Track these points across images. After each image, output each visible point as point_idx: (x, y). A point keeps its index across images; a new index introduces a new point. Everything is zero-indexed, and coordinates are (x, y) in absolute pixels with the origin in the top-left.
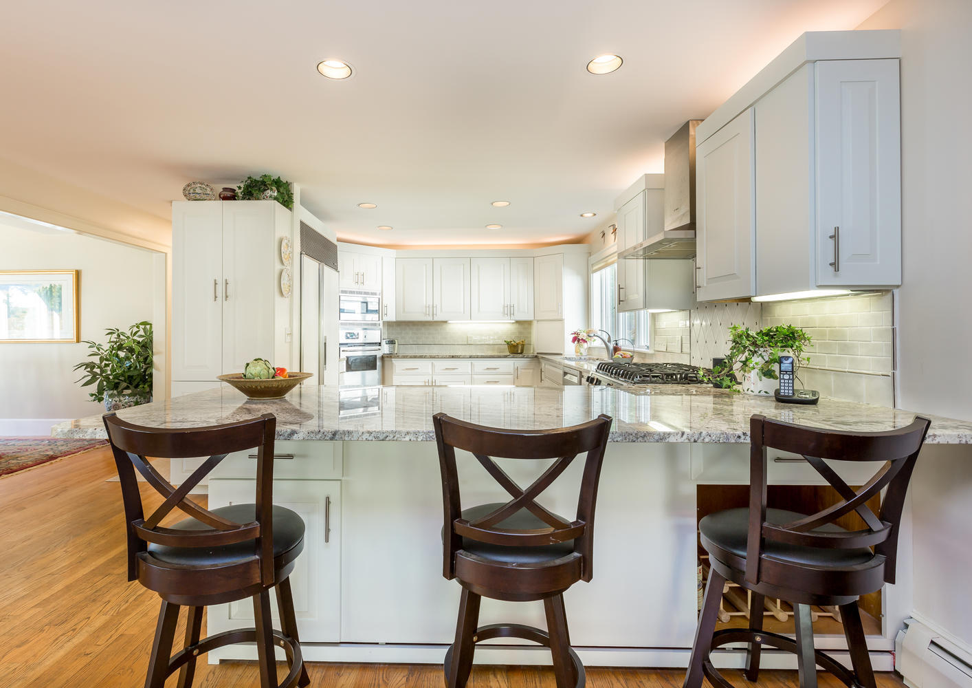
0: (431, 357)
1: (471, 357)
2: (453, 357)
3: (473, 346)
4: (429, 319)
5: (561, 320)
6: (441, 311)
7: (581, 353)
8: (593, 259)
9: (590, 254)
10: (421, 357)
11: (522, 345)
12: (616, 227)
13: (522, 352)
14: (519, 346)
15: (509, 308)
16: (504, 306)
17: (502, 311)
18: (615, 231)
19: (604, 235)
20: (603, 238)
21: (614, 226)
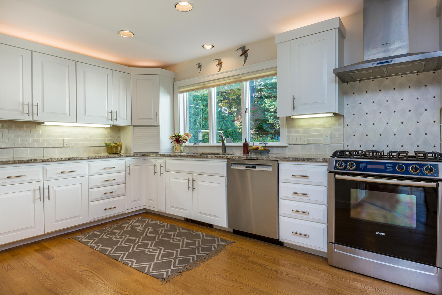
0: (43, 161)
1: (88, 158)
2: (69, 159)
3: (69, 149)
4: (29, 118)
5: (158, 126)
6: (43, 111)
7: (181, 151)
8: (178, 84)
9: (175, 80)
10: (29, 161)
11: (121, 146)
12: (222, 61)
13: (120, 152)
14: (119, 147)
15: (112, 114)
16: (108, 112)
17: (106, 116)
18: (220, 64)
19: (200, 66)
20: (199, 69)
21: (219, 60)
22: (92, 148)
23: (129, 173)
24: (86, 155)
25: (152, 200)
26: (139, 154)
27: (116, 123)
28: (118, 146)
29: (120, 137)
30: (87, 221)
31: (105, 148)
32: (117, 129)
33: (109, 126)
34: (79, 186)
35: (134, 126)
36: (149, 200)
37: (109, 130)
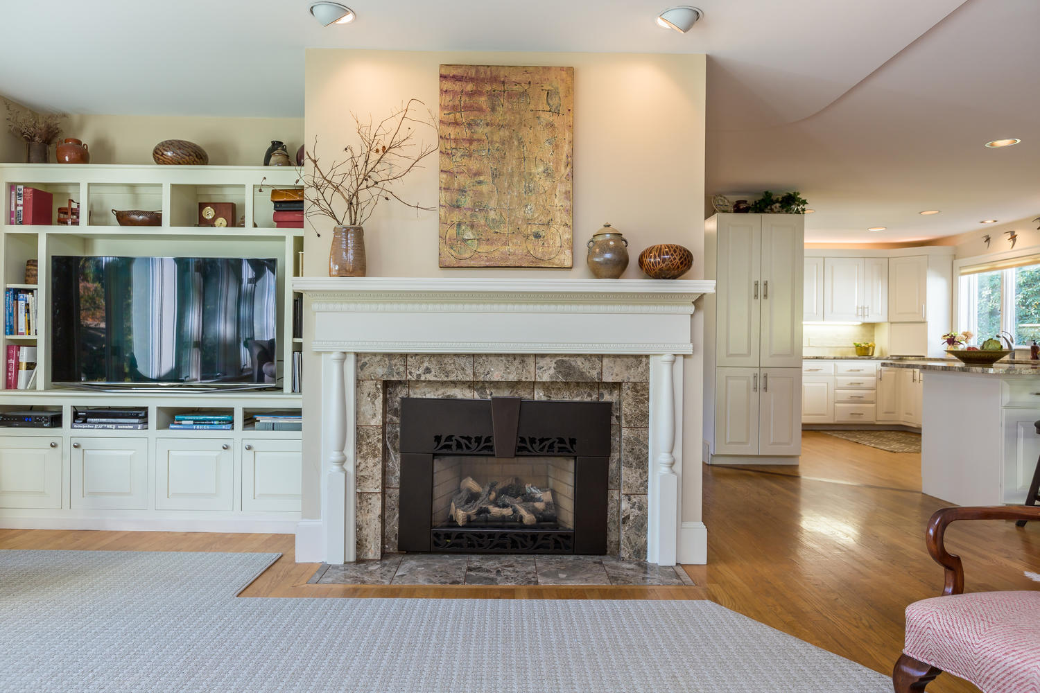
1: (835, 358)
2: (817, 358)
3: (814, 349)
5: (924, 322)
8: (958, 263)
9: (955, 257)
11: (874, 348)
12: (1015, 234)
13: (872, 354)
14: (871, 348)
15: (863, 310)
16: (858, 308)
17: (856, 312)
18: (1013, 238)
19: (988, 239)
20: (987, 243)
21: (1012, 233)
22: (839, 349)
23: (880, 379)
24: (832, 356)
25: (911, 414)
26: (894, 358)
27: (867, 320)
28: (869, 346)
29: (873, 336)
30: (831, 422)
31: (854, 349)
32: (870, 327)
33: (860, 323)
34: (826, 385)
35: (891, 323)
36: (907, 414)
37: (860, 328)
